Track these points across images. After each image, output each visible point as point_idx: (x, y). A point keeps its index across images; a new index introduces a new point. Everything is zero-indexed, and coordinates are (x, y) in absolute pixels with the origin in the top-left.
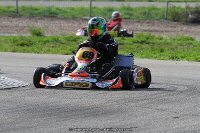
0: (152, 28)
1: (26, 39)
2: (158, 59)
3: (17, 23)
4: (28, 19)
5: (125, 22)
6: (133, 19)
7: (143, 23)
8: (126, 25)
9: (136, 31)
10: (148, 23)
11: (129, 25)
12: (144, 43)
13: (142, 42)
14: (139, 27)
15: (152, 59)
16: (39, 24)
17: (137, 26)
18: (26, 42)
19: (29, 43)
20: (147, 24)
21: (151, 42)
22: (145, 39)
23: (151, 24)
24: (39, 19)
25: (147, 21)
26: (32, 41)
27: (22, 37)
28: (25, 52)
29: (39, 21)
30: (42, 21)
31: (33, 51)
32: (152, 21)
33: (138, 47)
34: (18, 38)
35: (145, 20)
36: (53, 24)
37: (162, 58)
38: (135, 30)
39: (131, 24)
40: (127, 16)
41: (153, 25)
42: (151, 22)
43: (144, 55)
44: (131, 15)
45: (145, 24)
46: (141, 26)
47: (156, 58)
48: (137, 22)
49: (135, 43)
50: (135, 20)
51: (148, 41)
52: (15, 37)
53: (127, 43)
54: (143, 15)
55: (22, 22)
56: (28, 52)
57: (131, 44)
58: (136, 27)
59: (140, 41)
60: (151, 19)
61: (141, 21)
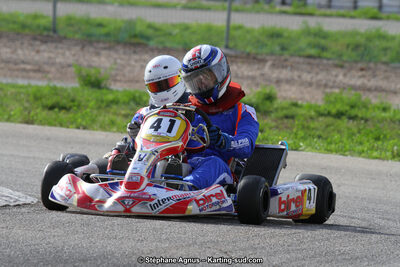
0: (372, 83)
1: (65, 94)
2: (364, 157)
3: (52, 55)
4: (78, 48)
5: (309, 64)
6: (328, 59)
7: (351, 69)
8: (309, 72)
9: (332, 87)
10: (362, 69)
11: (317, 74)
12: (344, 117)
13: (339, 115)
14: (341, 77)
15: (352, 156)
16: (103, 59)
17: (336, 76)
18: (64, 102)
19: (71, 104)
20: (360, 73)
21: (360, 115)
22: (348, 108)
23: (370, 73)
24: (105, 49)
25: (360, 65)
26: (78, 98)
27: (55, 88)
28: (55, 126)
29: (104, 52)
30: (112, 53)
31: (72, 123)
32: (372, 65)
33: (327, 126)
34: (46, 91)
35: (356, 62)
36: (136, 61)
37: (375, 154)
38: (331, 84)
39: (322, 70)
40: (313, 52)
41: (374, 76)
42: (369, 68)
43: (333, 146)
44: (324, 49)
45: (353, 72)
46: (345, 75)
47: (360, 153)
48: (336, 66)
49: (321, 115)
50: (331, 62)
51: (353, 112)
52: (39, 89)
53: (302, 115)
54: (353, 50)
55: (63, 54)
56: (61, 125)
57: (312, 118)
58: (332, 79)
59: (334, 111)
60: (370, 61)
61: (347, 65)
